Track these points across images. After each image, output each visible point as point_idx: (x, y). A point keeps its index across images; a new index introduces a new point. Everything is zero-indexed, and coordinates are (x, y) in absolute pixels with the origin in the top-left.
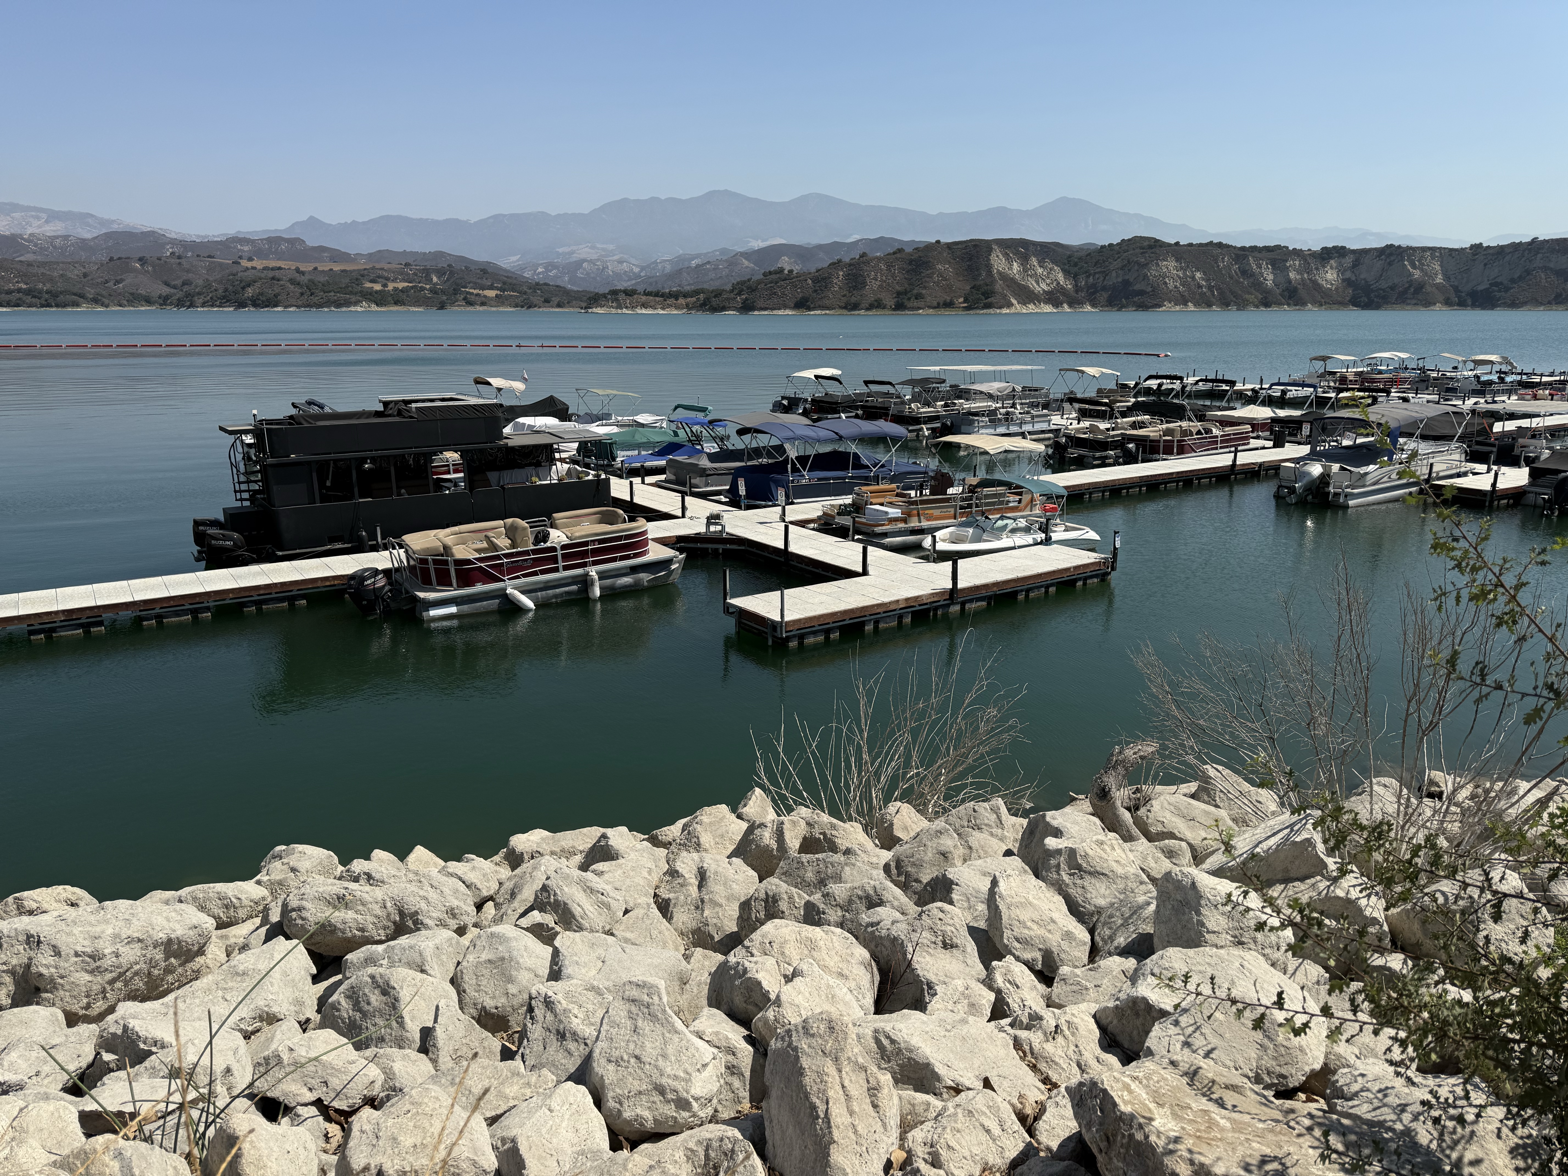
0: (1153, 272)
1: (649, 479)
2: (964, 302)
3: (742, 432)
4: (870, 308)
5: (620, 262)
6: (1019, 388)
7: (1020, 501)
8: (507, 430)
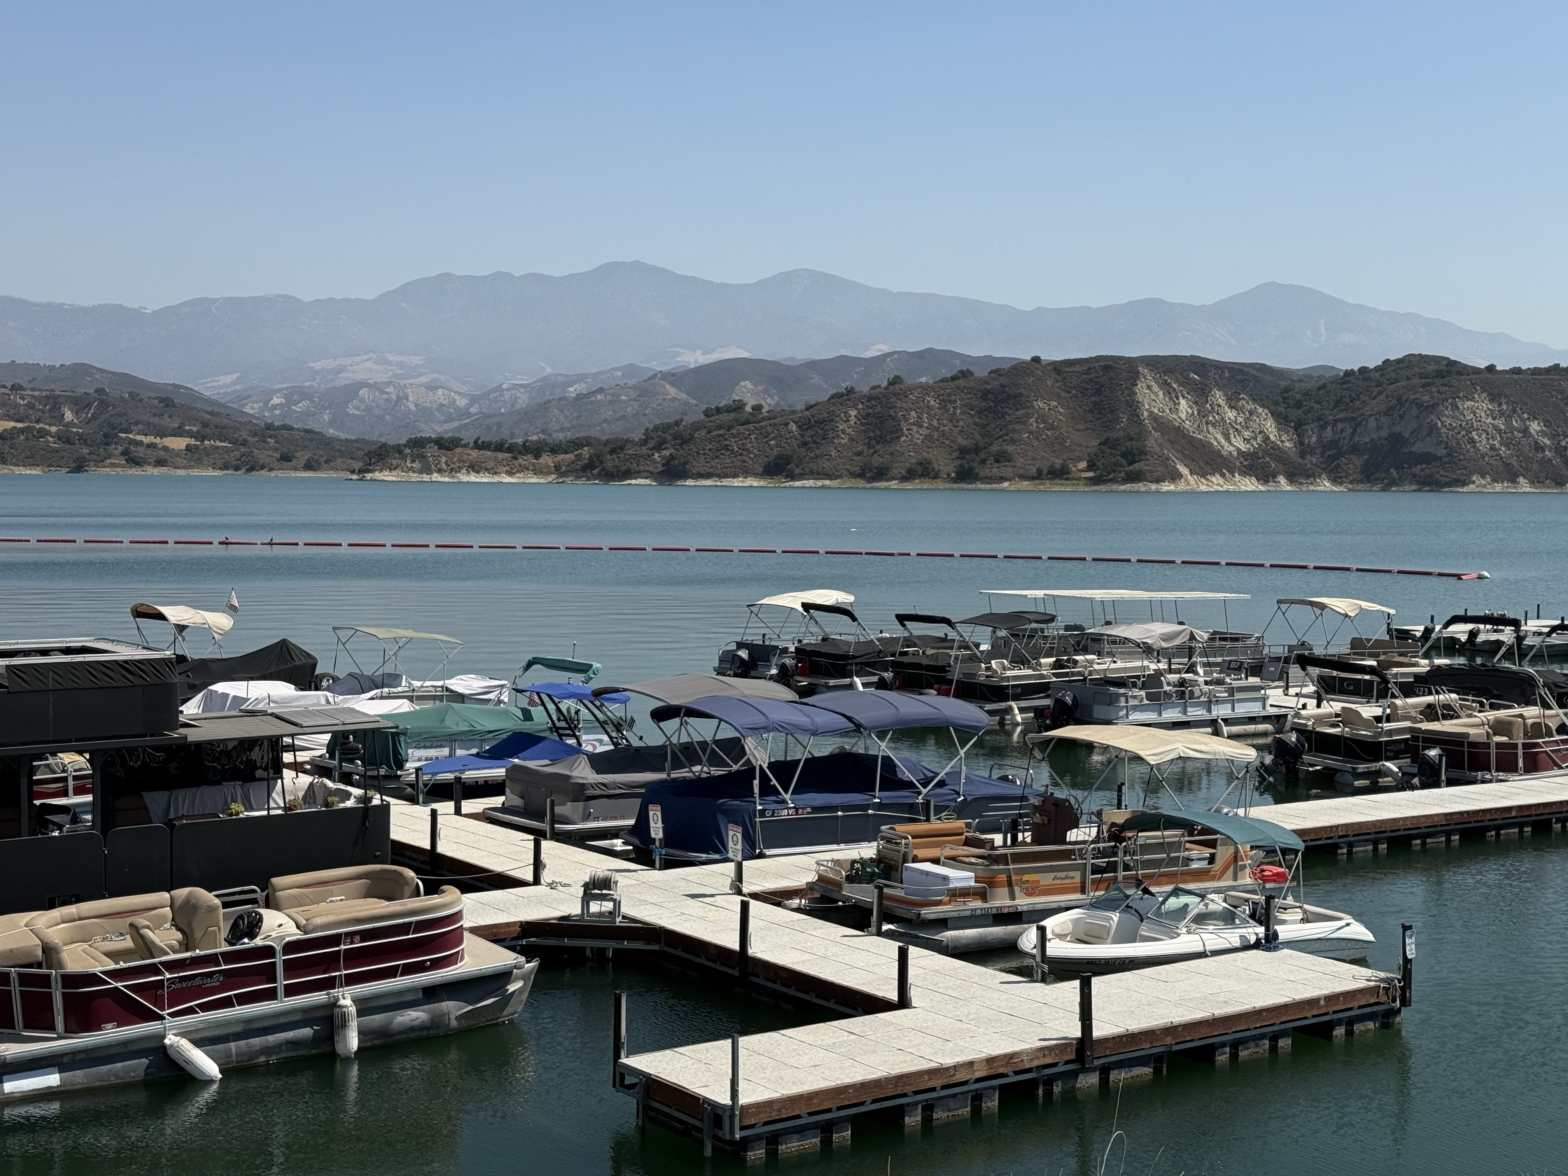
0: (1446, 420)
1: (470, 806)
2: (1089, 468)
3: (661, 714)
4: (909, 476)
5: (432, 387)
6: (1203, 635)
7: (1212, 859)
8: (191, 709)
